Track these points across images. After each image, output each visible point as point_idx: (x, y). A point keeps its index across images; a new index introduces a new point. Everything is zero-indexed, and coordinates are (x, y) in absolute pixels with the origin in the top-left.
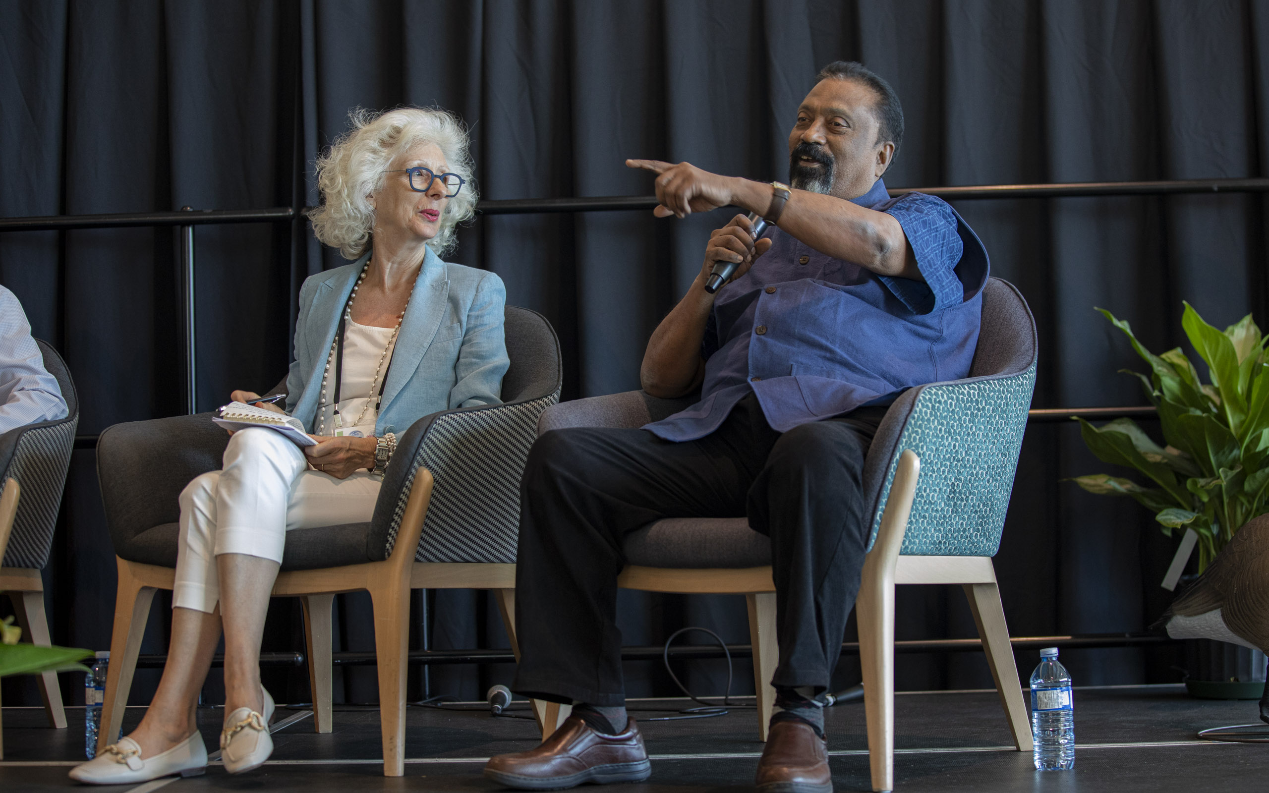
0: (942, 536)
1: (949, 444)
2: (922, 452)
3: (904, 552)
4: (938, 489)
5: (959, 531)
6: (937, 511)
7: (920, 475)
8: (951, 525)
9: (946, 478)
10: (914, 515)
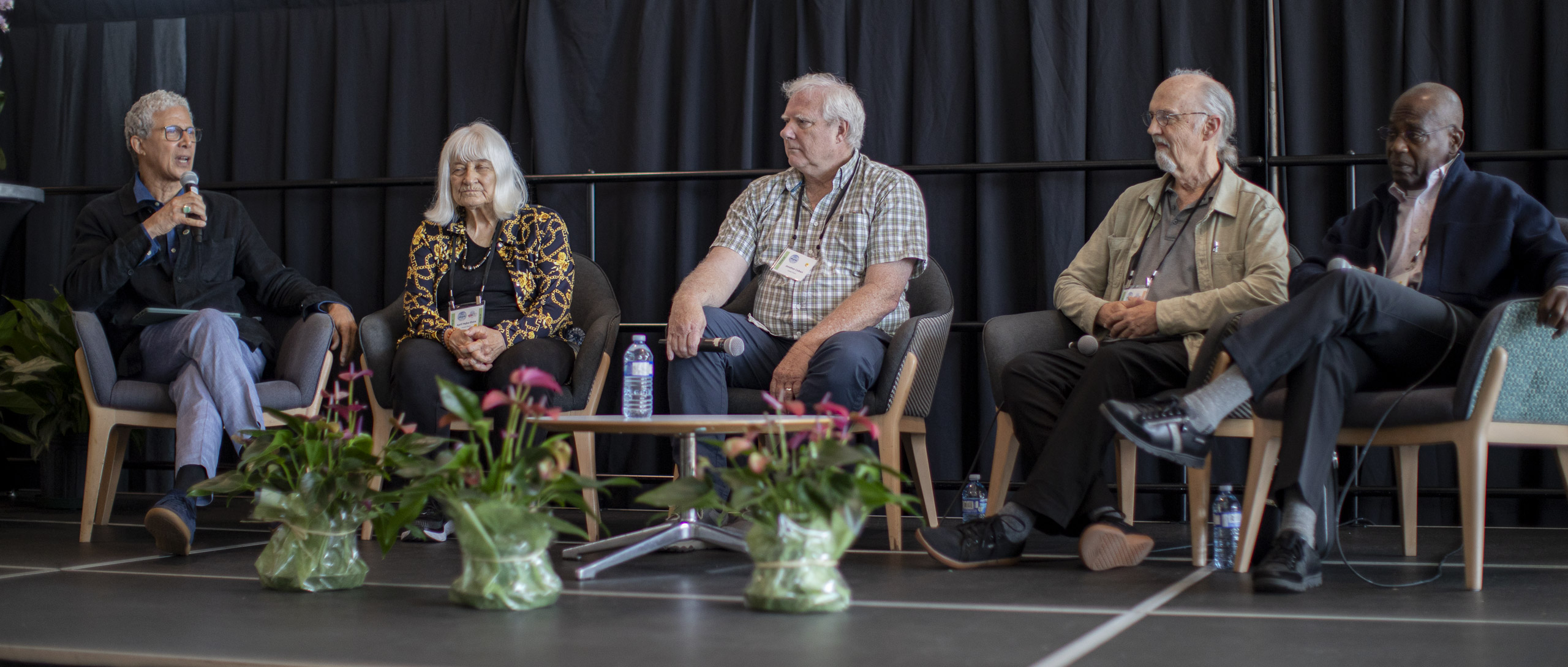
0: (1528, 409)
1: (1532, 343)
2: (1510, 348)
3: (1496, 419)
4: (1523, 375)
5: (1541, 406)
6: (1523, 391)
7: (1508, 365)
8: (1535, 401)
9: (1530, 368)
10: (1505, 394)
